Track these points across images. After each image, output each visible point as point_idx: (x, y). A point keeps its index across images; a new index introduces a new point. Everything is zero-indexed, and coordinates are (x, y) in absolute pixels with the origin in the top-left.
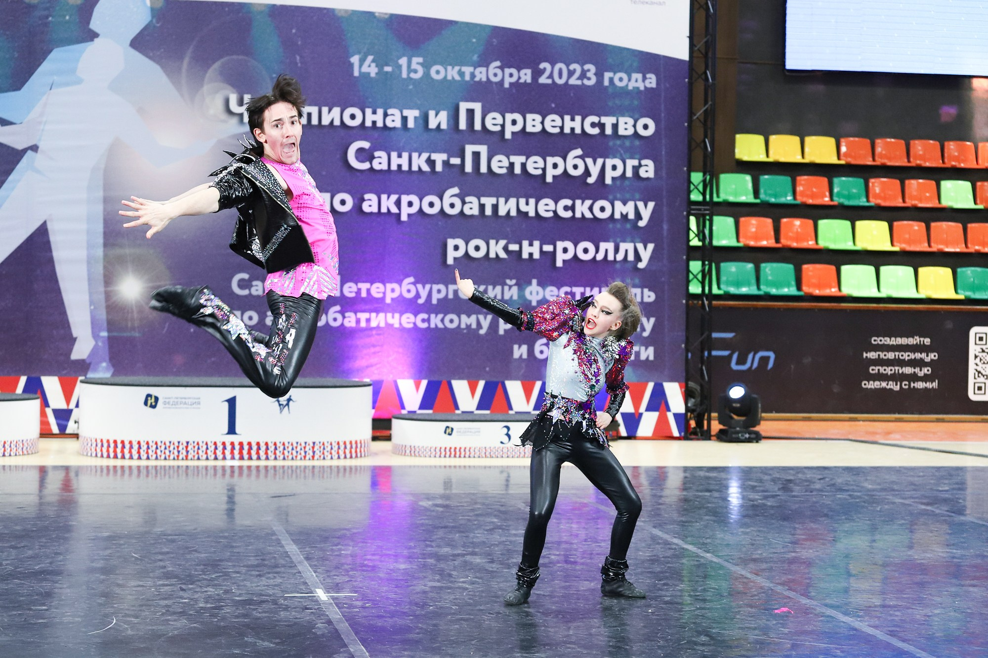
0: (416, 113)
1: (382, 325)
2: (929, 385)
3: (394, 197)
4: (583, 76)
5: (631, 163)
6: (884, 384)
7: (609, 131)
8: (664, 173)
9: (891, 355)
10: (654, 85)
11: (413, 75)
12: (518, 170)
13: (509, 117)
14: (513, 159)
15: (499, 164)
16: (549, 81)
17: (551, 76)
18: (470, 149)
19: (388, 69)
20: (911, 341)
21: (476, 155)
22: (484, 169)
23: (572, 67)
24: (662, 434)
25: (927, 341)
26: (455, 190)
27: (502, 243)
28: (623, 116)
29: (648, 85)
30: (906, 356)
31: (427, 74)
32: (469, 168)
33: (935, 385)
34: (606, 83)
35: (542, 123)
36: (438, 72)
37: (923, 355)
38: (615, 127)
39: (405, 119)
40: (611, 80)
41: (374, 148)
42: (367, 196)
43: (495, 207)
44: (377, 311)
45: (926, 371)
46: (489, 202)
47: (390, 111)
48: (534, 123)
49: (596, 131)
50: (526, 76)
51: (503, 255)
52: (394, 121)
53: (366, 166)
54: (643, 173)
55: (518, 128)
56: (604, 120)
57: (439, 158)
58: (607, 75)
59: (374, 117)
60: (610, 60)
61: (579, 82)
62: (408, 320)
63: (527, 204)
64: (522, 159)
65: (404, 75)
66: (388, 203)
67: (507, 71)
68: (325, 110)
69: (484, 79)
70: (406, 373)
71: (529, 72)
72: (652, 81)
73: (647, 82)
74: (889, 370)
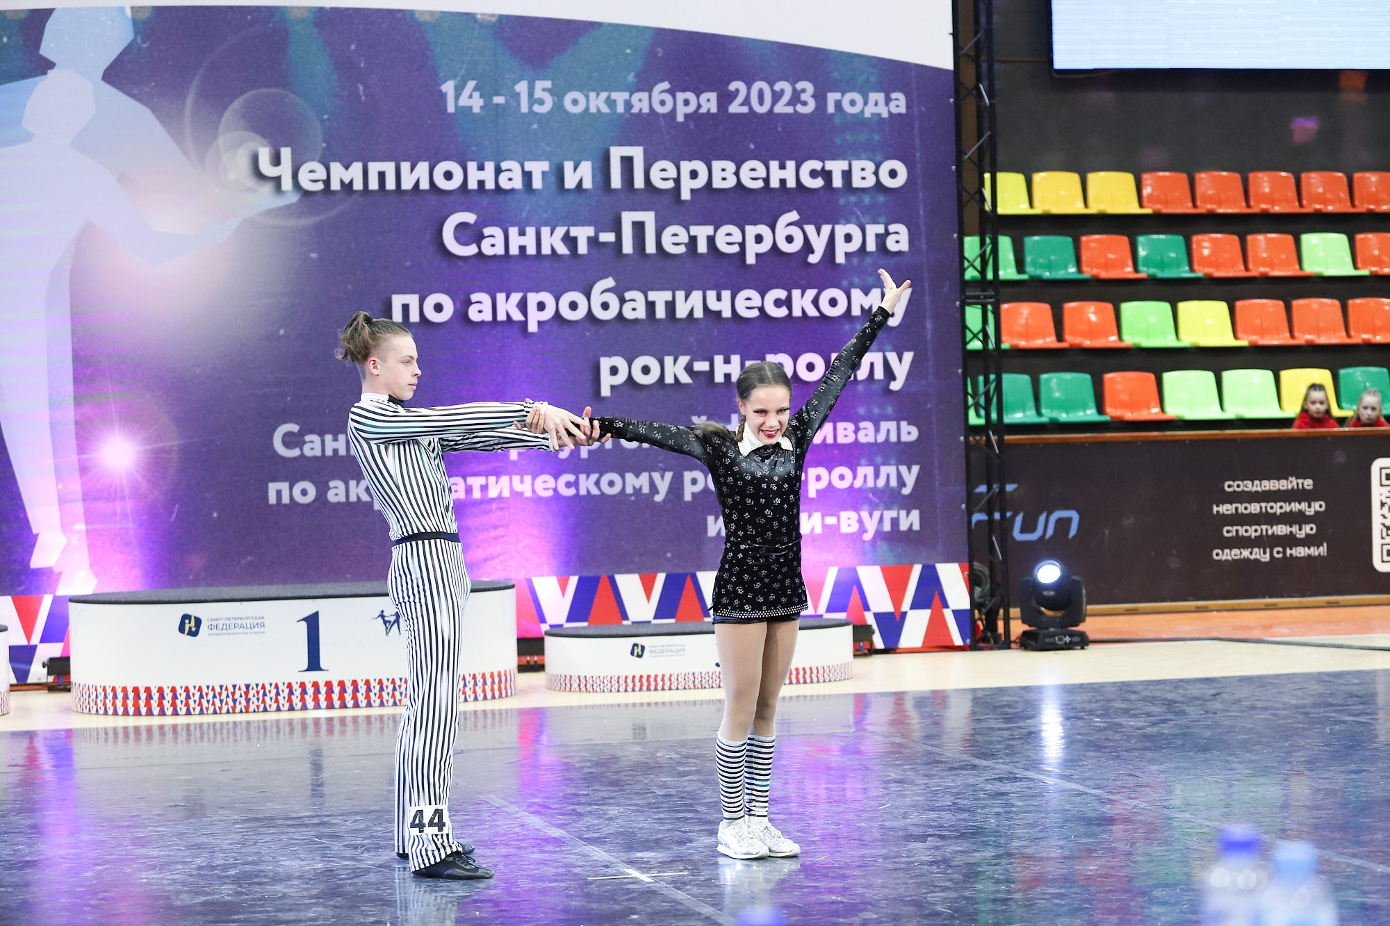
0: (545, 166)
1: (506, 494)
2: (1314, 551)
3: (516, 297)
4: (796, 99)
5: (874, 230)
6: (1246, 553)
7: (837, 182)
8: (923, 245)
9: (1254, 508)
10: (903, 110)
11: (537, 108)
12: (702, 247)
13: (686, 166)
14: (695, 230)
15: (674, 239)
16: (745, 110)
17: (747, 102)
18: (628, 218)
19: (499, 100)
20: (1283, 485)
21: (639, 227)
22: (651, 248)
23: (778, 87)
24: (936, 643)
25: (1308, 484)
26: (609, 282)
27: (684, 360)
28: (858, 158)
29: (895, 110)
30: (1277, 508)
31: (558, 106)
32: (628, 247)
33: (1323, 550)
34: (831, 109)
35: (737, 174)
36: (575, 102)
37: (1304, 506)
38: (847, 175)
39: (527, 176)
40: (838, 104)
41: (483, 222)
42: (474, 297)
43: (671, 306)
44: (498, 474)
45: (1309, 529)
46: (660, 298)
47: (504, 165)
48: (723, 174)
49: (818, 183)
50: (709, 101)
51: (685, 379)
52: (512, 180)
53: (471, 250)
54: (891, 245)
55: (700, 182)
56: (829, 165)
57: (583, 234)
58: (832, 97)
59: (481, 175)
60: (835, 75)
61: (790, 110)
62: (544, 485)
63: (719, 299)
64: (709, 230)
65: (524, 108)
66: (508, 306)
67: (681, 96)
68: (405, 166)
69: (646, 110)
70: (545, 567)
71: (713, 96)
72: (899, 104)
73: (892, 104)
74: (1252, 531)
